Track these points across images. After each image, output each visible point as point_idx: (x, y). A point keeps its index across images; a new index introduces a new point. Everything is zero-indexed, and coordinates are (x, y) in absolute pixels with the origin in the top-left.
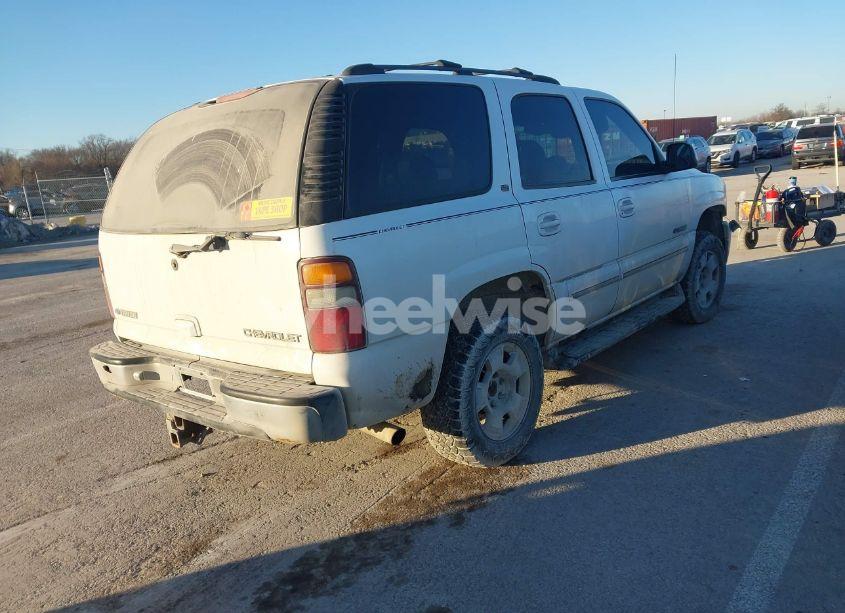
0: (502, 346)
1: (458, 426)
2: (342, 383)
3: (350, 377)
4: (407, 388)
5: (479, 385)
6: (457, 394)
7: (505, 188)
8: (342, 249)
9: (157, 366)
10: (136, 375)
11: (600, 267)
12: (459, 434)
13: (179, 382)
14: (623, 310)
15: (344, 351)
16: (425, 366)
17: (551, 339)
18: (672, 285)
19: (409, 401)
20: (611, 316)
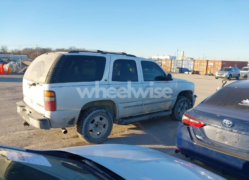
0: (100, 116)
1: (82, 132)
2: (49, 118)
3: (51, 116)
4: (67, 121)
5: (90, 124)
6: (82, 125)
7: (106, 80)
8: (53, 89)
9: (26, 108)
10: (22, 110)
11: (136, 101)
12: (82, 134)
13: (29, 112)
14: (146, 113)
15: (50, 111)
16: (73, 117)
17: (117, 117)
18: (168, 109)
19: (68, 125)
20: (140, 114)
